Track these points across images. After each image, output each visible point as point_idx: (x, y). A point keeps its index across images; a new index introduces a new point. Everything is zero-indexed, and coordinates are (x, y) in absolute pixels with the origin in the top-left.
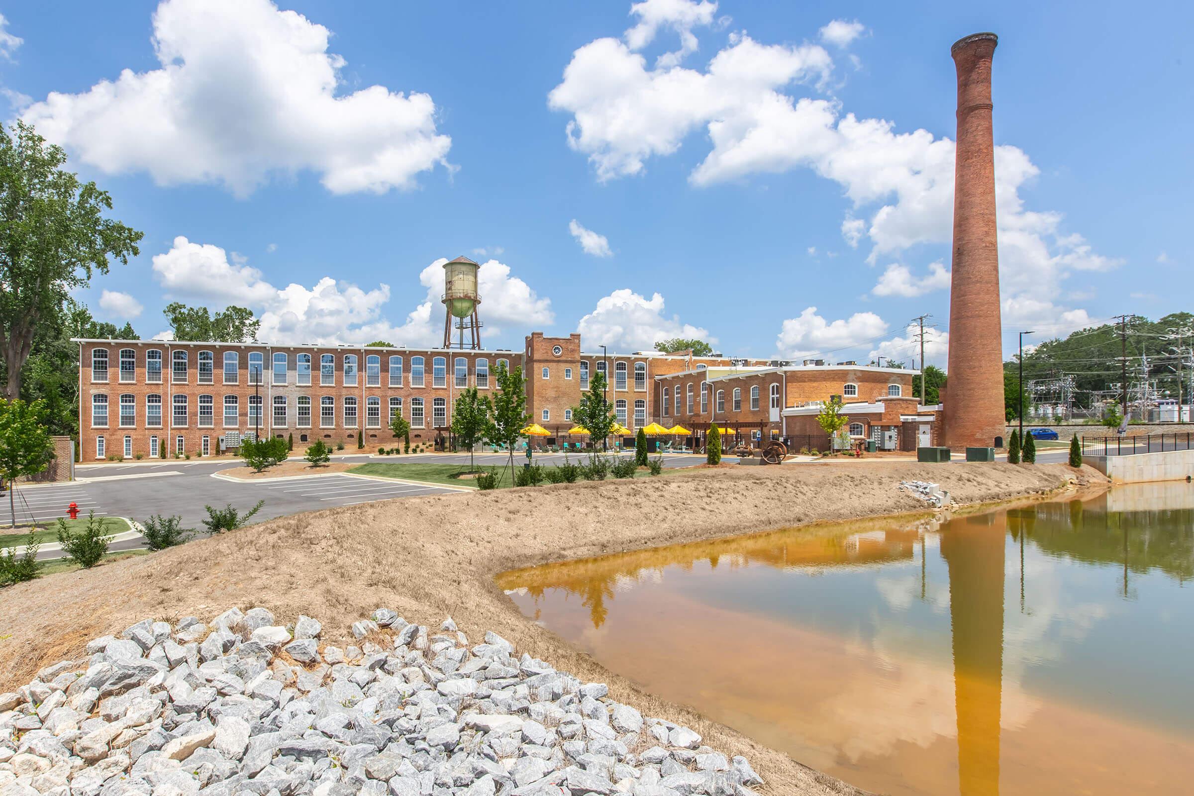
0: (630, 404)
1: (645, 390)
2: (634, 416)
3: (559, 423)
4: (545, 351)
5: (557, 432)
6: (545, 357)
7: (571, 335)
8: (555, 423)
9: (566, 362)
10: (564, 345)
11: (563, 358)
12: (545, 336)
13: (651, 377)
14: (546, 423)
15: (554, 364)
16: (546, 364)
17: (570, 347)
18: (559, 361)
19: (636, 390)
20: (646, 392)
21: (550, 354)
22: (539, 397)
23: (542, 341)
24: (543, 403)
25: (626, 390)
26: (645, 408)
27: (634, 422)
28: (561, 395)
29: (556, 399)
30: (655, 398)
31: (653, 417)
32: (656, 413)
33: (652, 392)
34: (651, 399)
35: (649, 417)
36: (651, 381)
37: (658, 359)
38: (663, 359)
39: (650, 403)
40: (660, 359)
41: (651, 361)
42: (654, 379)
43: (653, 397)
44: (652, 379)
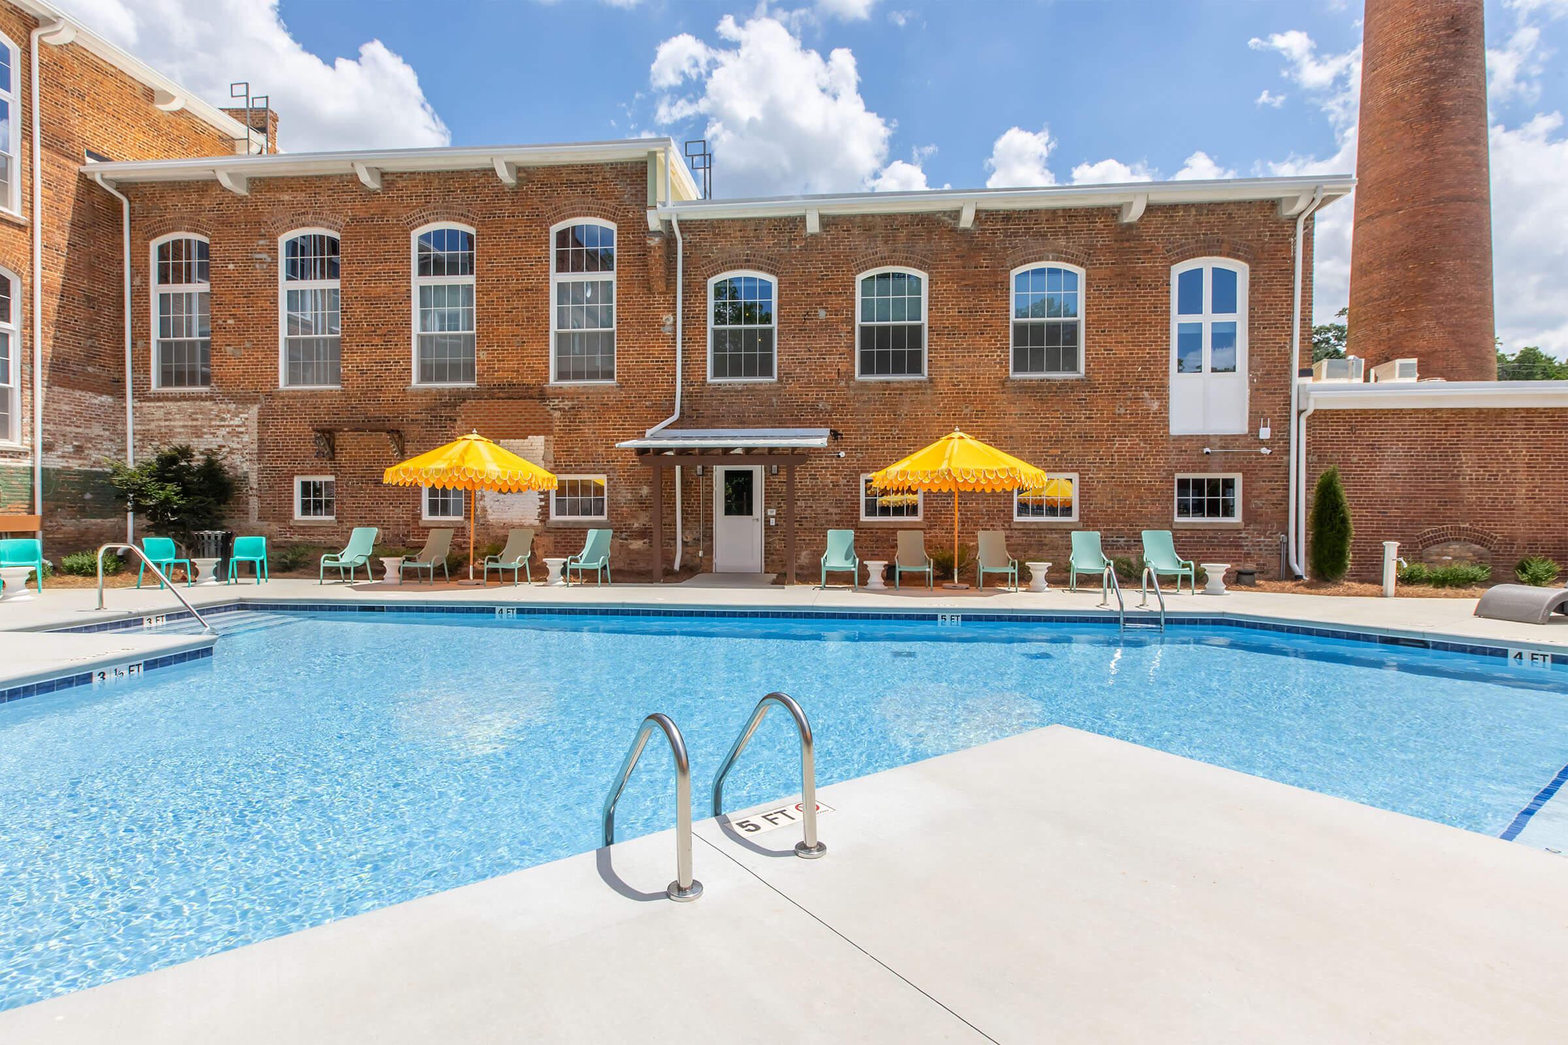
1: (16, 214)
13: (56, 140)
20: (23, 228)
26: (14, 328)
30: (85, 285)
31: (73, 388)
32: (90, 369)
33: (61, 239)
34: (57, 277)
35: (51, 383)
36: (56, 171)
37: (103, 64)
38: (128, 81)
39: (55, 302)
40: (114, 71)
41: (56, 50)
42: (76, 167)
43: (71, 271)
44: (63, 161)
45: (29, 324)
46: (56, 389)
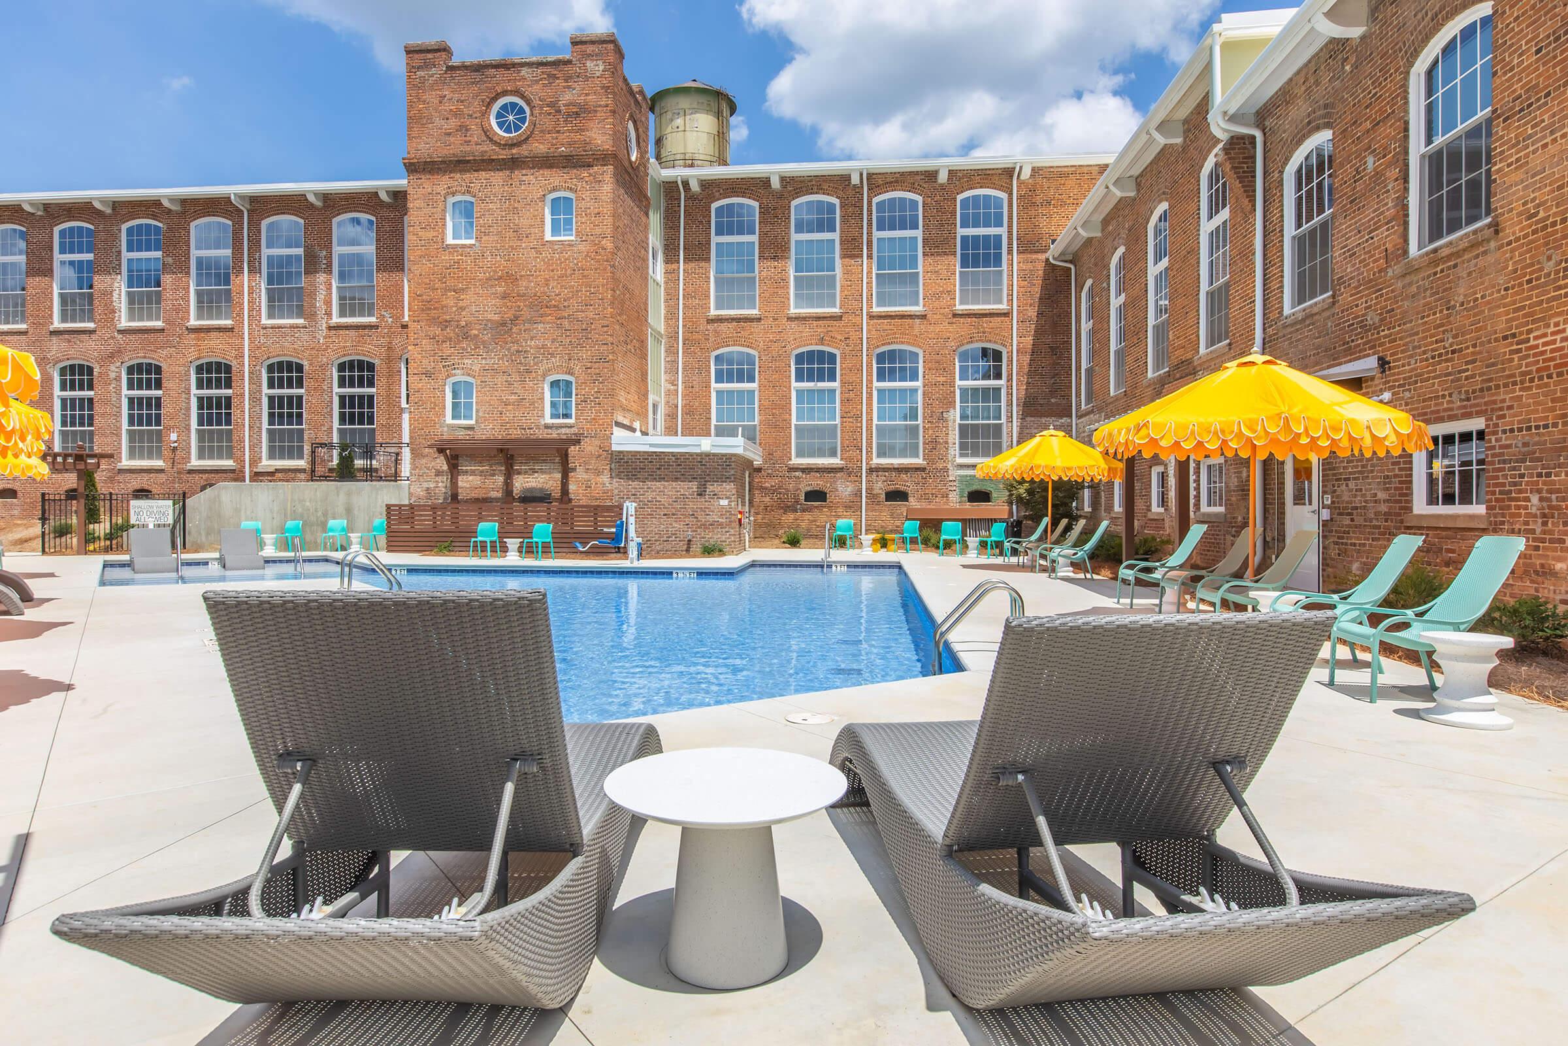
0: (939, 365)
1: (1003, 306)
2: (955, 416)
3: (516, 433)
4: (453, 123)
5: (509, 476)
6: (456, 147)
7: (575, 43)
8: (499, 434)
9: (547, 162)
10: (536, 91)
11: (539, 147)
12: (455, 61)
13: (1030, 244)
14: (461, 434)
15: (497, 178)
16: (459, 179)
17: (567, 97)
18: (514, 164)
19: (960, 307)
20: (1007, 314)
21: (476, 134)
22: (433, 321)
23: (442, 81)
24: (447, 349)
25: (918, 309)
26: (1002, 382)
27: (954, 437)
28: (526, 313)
29: (503, 328)
30: (1049, 339)
31: (1041, 417)
32: (1053, 400)
33: (1032, 313)
34: (1029, 340)
35: (1024, 416)
36: (1030, 266)
37: (1063, 169)
38: (1085, 170)
39: (1027, 358)
40: (1073, 169)
41: (1030, 181)
42: (1042, 257)
43: (1039, 333)
44: (1034, 256)
45: (1010, 379)
46: (1028, 419)
